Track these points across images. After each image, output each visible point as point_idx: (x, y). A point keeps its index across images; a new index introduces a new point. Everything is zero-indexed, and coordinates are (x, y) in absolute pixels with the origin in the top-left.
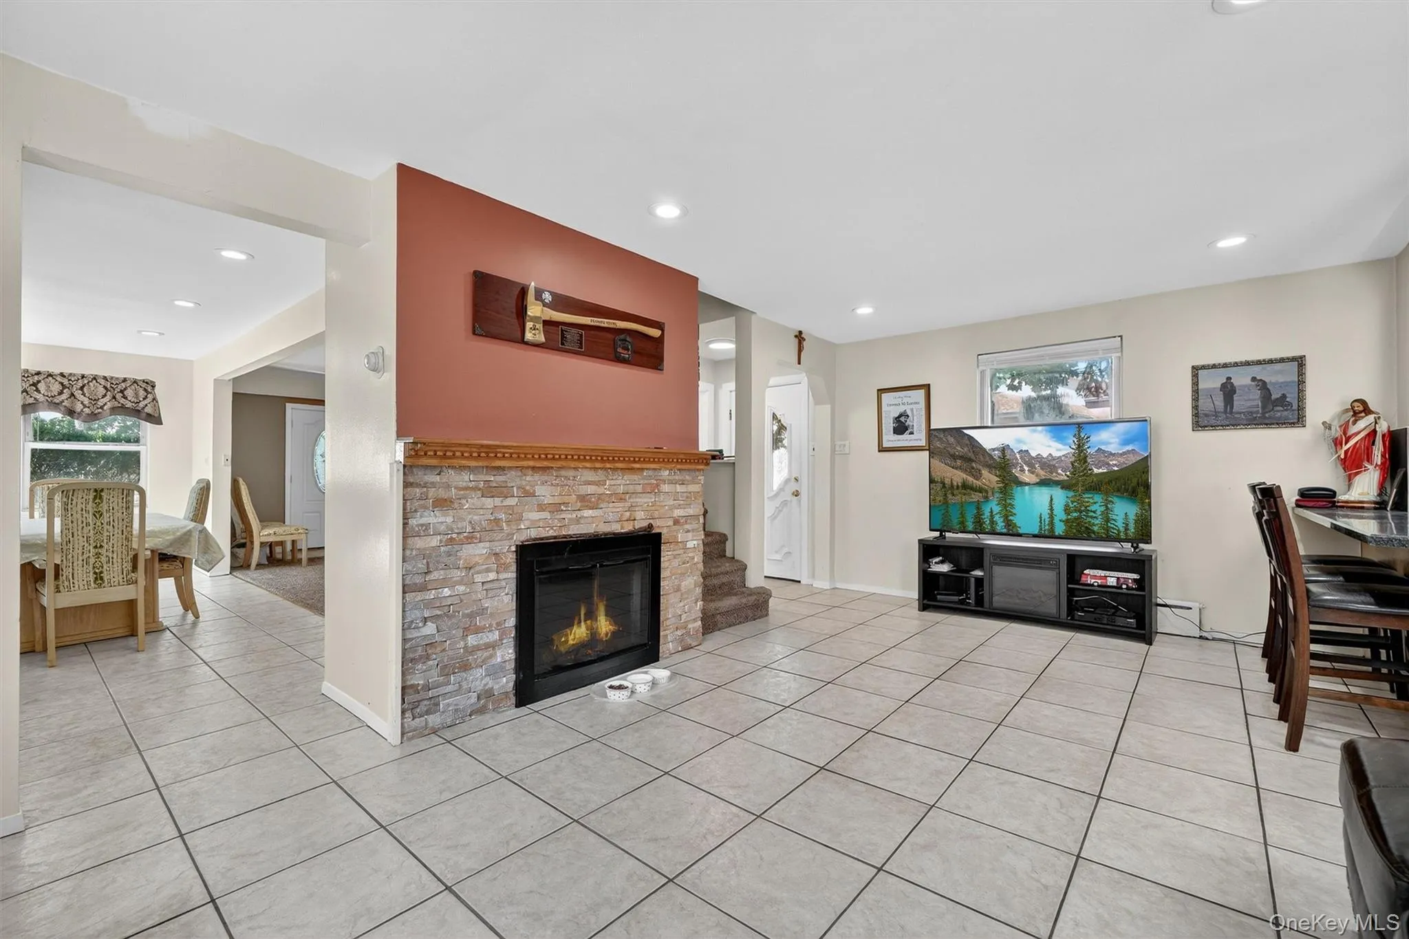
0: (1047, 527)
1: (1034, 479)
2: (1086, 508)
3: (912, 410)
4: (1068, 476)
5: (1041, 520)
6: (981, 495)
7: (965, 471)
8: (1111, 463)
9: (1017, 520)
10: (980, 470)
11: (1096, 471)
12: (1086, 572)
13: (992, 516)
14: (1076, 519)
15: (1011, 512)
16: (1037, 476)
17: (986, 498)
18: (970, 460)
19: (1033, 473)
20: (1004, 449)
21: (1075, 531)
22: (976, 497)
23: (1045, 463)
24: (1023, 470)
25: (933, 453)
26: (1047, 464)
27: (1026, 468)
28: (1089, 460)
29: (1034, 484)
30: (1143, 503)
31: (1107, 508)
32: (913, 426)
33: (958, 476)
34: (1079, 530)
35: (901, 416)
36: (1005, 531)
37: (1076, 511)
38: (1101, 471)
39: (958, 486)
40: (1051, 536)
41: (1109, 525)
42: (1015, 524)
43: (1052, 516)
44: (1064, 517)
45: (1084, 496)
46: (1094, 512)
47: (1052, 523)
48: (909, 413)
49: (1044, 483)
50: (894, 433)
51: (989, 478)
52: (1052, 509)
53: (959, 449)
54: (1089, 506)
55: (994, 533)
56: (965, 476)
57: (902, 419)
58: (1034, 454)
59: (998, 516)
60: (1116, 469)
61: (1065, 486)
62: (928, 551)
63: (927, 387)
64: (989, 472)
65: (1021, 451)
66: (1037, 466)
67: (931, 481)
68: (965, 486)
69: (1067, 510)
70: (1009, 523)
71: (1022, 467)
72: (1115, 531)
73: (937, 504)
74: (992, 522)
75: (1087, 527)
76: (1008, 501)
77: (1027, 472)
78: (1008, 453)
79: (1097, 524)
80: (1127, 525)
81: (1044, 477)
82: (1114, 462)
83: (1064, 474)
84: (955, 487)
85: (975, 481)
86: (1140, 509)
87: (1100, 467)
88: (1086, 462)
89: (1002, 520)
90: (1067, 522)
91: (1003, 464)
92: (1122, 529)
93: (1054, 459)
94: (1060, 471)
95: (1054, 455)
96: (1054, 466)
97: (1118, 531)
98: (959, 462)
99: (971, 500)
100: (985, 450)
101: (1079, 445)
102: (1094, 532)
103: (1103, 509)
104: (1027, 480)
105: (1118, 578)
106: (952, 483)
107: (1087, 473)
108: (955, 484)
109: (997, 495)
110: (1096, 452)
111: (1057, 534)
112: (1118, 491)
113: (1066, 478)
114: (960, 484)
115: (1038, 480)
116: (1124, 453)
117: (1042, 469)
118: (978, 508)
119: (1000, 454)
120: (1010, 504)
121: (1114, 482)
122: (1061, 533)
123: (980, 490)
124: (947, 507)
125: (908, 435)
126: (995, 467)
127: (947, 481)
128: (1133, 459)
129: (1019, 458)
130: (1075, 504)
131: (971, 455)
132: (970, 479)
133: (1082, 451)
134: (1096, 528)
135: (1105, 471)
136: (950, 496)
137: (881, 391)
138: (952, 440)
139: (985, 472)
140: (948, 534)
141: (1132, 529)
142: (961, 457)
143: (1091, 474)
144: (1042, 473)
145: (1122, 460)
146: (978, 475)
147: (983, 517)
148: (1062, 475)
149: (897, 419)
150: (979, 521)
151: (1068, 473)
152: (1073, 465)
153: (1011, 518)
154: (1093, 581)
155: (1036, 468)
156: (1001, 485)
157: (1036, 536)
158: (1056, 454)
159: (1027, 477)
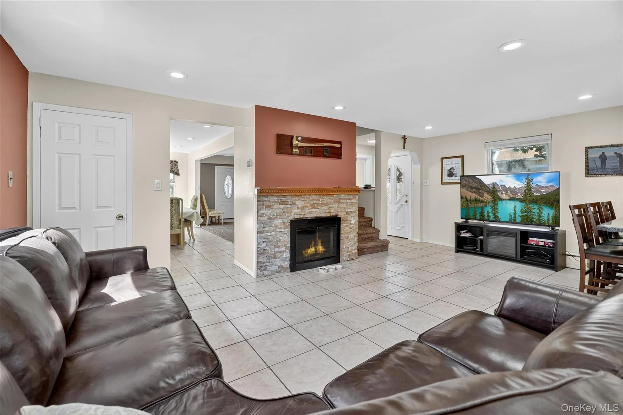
0: (513, 219)
1: (507, 197)
2: (530, 210)
3: (456, 166)
4: (523, 197)
5: (510, 216)
6: (483, 204)
7: (476, 193)
8: (542, 191)
9: (499, 215)
10: (483, 193)
11: (535, 194)
12: (530, 239)
13: (488, 213)
14: (526, 215)
15: (497, 212)
16: (509, 196)
17: (486, 205)
18: (479, 189)
19: (507, 195)
20: (494, 185)
21: (525, 221)
22: (481, 205)
23: (512, 190)
24: (502, 194)
25: (462, 186)
26: (514, 191)
27: (504, 193)
28: (532, 190)
29: (507, 200)
30: (556, 209)
31: (540, 211)
32: (456, 173)
33: (473, 196)
34: (527, 220)
35: (451, 169)
36: (494, 219)
37: (526, 212)
38: (537, 194)
39: (473, 200)
40: (514, 222)
41: (541, 218)
42: (498, 217)
43: (515, 214)
44: (521, 215)
45: (530, 205)
46: (534, 213)
47: (515, 217)
48: (455, 168)
49: (511, 199)
50: (448, 176)
51: (487, 197)
52: (515, 211)
53: (474, 184)
54: (531, 210)
55: (489, 220)
56: (476, 196)
57: (452, 171)
58: (507, 186)
59: (491, 213)
60: (544, 193)
61: (521, 201)
62: (459, 227)
63: (462, 157)
64: (488, 194)
65: (502, 185)
66: (509, 192)
67: (461, 198)
68: (477, 200)
69: (522, 211)
70: (496, 216)
71: (502, 192)
72: (544, 221)
73: (464, 207)
74: (488, 216)
75: (531, 219)
76: (496, 207)
77: (504, 194)
78: (496, 186)
79: (535, 218)
80: (549, 219)
81: (512, 197)
82: (544, 191)
83: (521, 195)
84: (472, 201)
85: (481, 198)
86: (555, 212)
87: (537, 193)
88: (531, 190)
89: (493, 215)
90: (522, 216)
91: (493, 191)
92: (546, 221)
93: (516, 189)
94: (519, 194)
95: (516, 187)
96: (516, 192)
97: (545, 221)
98: (474, 190)
99: (479, 206)
100: (486, 185)
101: (528, 183)
102: (534, 221)
103: (538, 211)
104: (504, 198)
105: (544, 242)
106: (470, 199)
107: (531, 195)
108: (472, 199)
109: (491, 204)
110: (535, 186)
111: (517, 222)
112: (545, 203)
113: (522, 197)
114: (474, 199)
115: (509, 198)
116: (548, 187)
117: (511, 193)
118: (482, 209)
119: (492, 187)
120: (496, 208)
121: (543, 200)
122: (519, 222)
123: (483, 202)
124: (468, 209)
125: (454, 178)
126: (490, 192)
127: (468, 198)
128: (552, 189)
129: (501, 188)
130: (526, 209)
131: (479, 187)
132: (479, 197)
133: (529, 185)
134: (535, 220)
135: (539, 194)
136: (469, 204)
137: (442, 159)
138: (471, 180)
139: (485, 194)
140: (469, 221)
141: (551, 221)
142: (475, 188)
143: (533, 196)
144: (511, 195)
145: (547, 190)
146: (482, 196)
147: (484, 213)
148: (520, 196)
149: (449, 171)
150: (482, 215)
151: (523, 195)
152: (525, 191)
153: (497, 214)
154: (533, 243)
155: (508, 193)
156: (493, 200)
157: (507, 222)
158: (518, 187)
159: (504, 196)
